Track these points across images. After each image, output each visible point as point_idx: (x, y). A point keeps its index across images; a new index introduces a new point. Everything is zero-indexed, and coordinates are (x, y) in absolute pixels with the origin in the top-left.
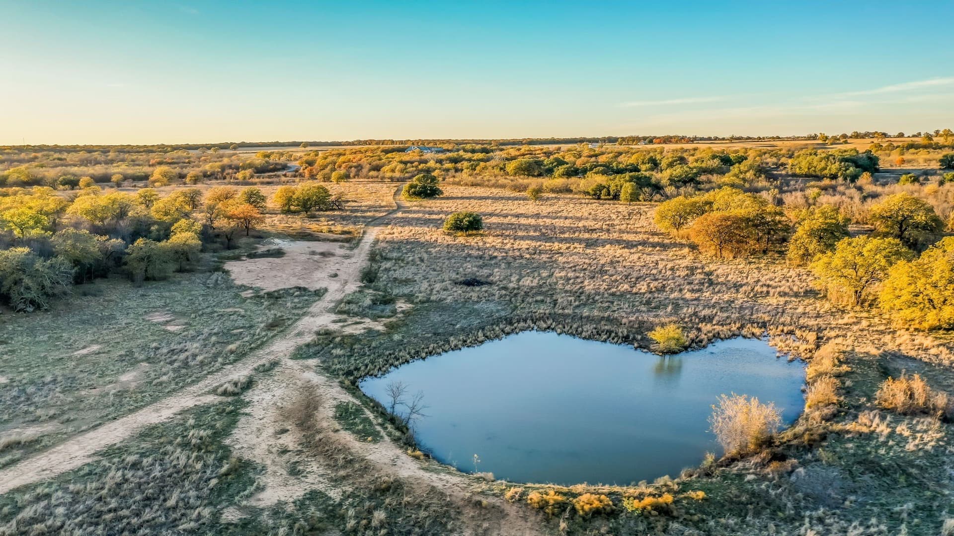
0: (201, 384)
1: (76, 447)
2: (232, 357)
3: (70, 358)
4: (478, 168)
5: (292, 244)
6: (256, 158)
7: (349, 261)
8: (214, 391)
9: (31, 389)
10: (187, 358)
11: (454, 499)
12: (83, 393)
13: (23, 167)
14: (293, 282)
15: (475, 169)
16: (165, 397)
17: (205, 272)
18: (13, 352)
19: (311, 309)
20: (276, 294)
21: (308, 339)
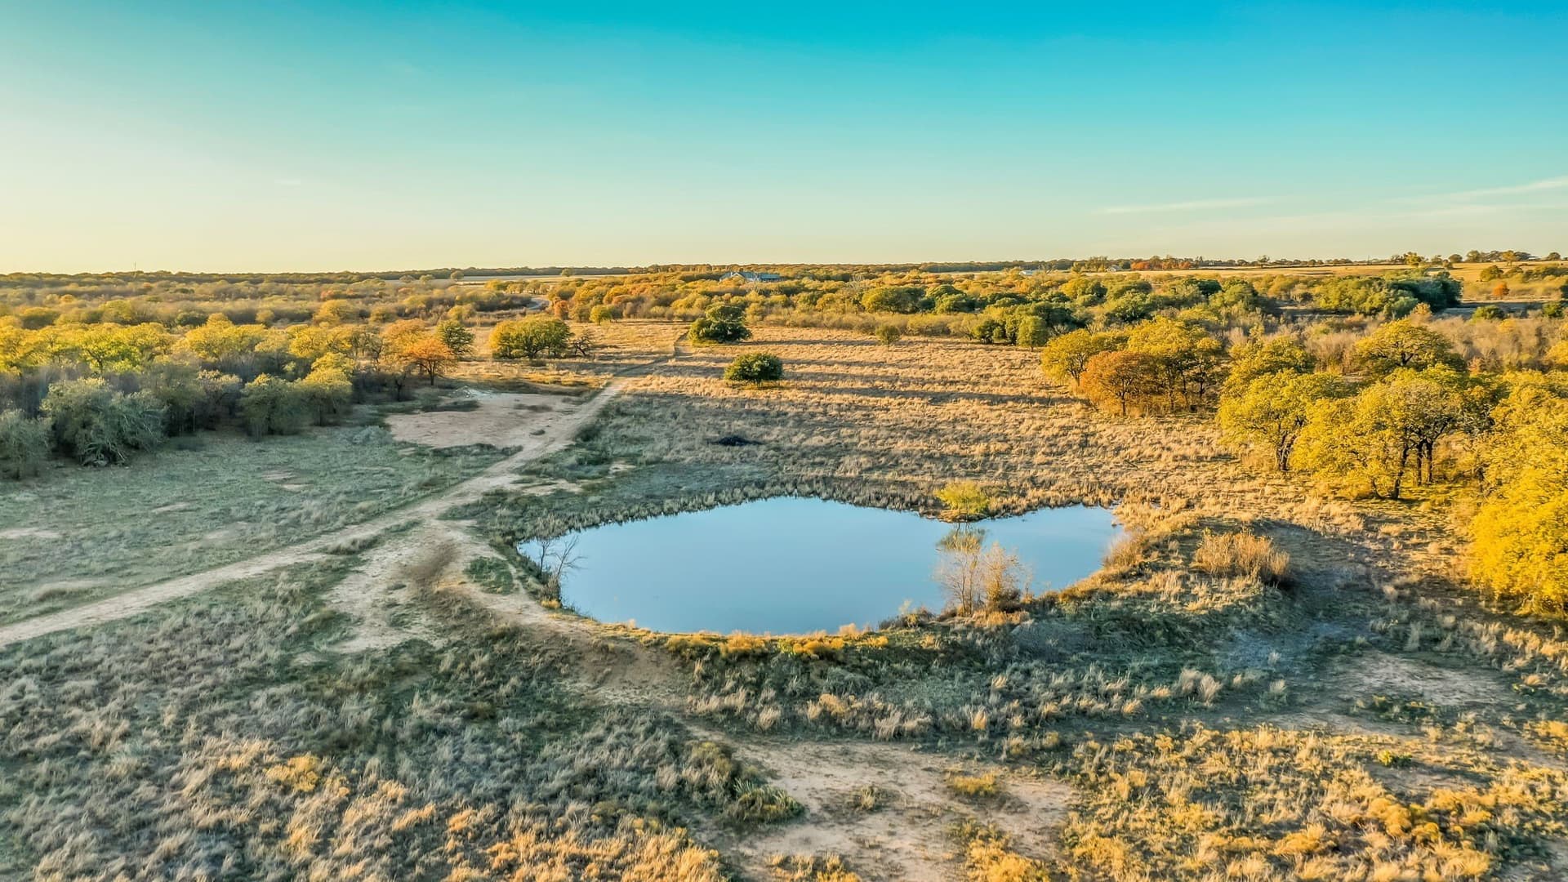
0: (309, 544)
1: (135, 599)
2: (361, 516)
3: (146, 516)
4: (820, 301)
5: (495, 396)
6: (485, 289)
7: (569, 417)
8: (324, 550)
9: (87, 544)
10: (300, 516)
11: (578, 644)
12: (155, 550)
13: (128, 301)
14: (478, 438)
15: (815, 304)
16: (259, 555)
17: (356, 425)
18: (72, 507)
19: (488, 470)
20: (446, 452)
21: (471, 499)
